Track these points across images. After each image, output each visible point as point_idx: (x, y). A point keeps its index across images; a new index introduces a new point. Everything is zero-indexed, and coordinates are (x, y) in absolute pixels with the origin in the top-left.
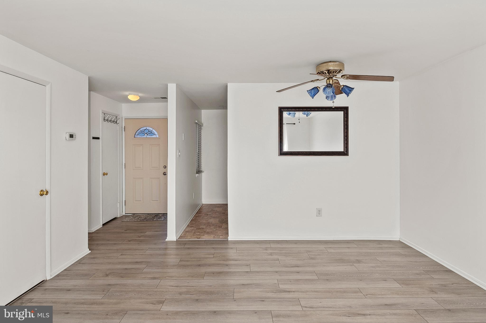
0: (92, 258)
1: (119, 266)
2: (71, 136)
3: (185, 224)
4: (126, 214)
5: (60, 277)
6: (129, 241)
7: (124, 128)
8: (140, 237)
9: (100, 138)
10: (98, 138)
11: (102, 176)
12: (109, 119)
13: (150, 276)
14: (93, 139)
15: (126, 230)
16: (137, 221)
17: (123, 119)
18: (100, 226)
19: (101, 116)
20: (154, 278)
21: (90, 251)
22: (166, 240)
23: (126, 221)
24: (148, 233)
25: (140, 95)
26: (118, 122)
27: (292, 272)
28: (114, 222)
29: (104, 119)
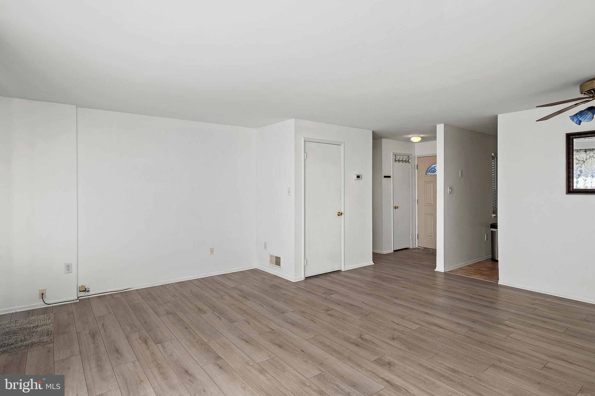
0: (374, 268)
1: (386, 276)
2: (358, 177)
3: (465, 263)
4: (418, 247)
5: (349, 271)
6: (405, 264)
7: (417, 166)
8: (415, 264)
9: (392, 177)
10: (390, 177)
11: (393, 209)
12: (401, 159)
13: (402, 285)
14: (384, 177)
15: (409, 258)
16: (424, 254)
17: (416, 158)
18: (392, 251)
19: (392, 157)
20: (404, 287)
21: (374, 264)
22: (435, 270)
23: (415, 251)
24: (425, 263)
25: (422, 136)
26: (410, 161)
27: (537, 320)
28: (404, 251)
29: (395, 160)
